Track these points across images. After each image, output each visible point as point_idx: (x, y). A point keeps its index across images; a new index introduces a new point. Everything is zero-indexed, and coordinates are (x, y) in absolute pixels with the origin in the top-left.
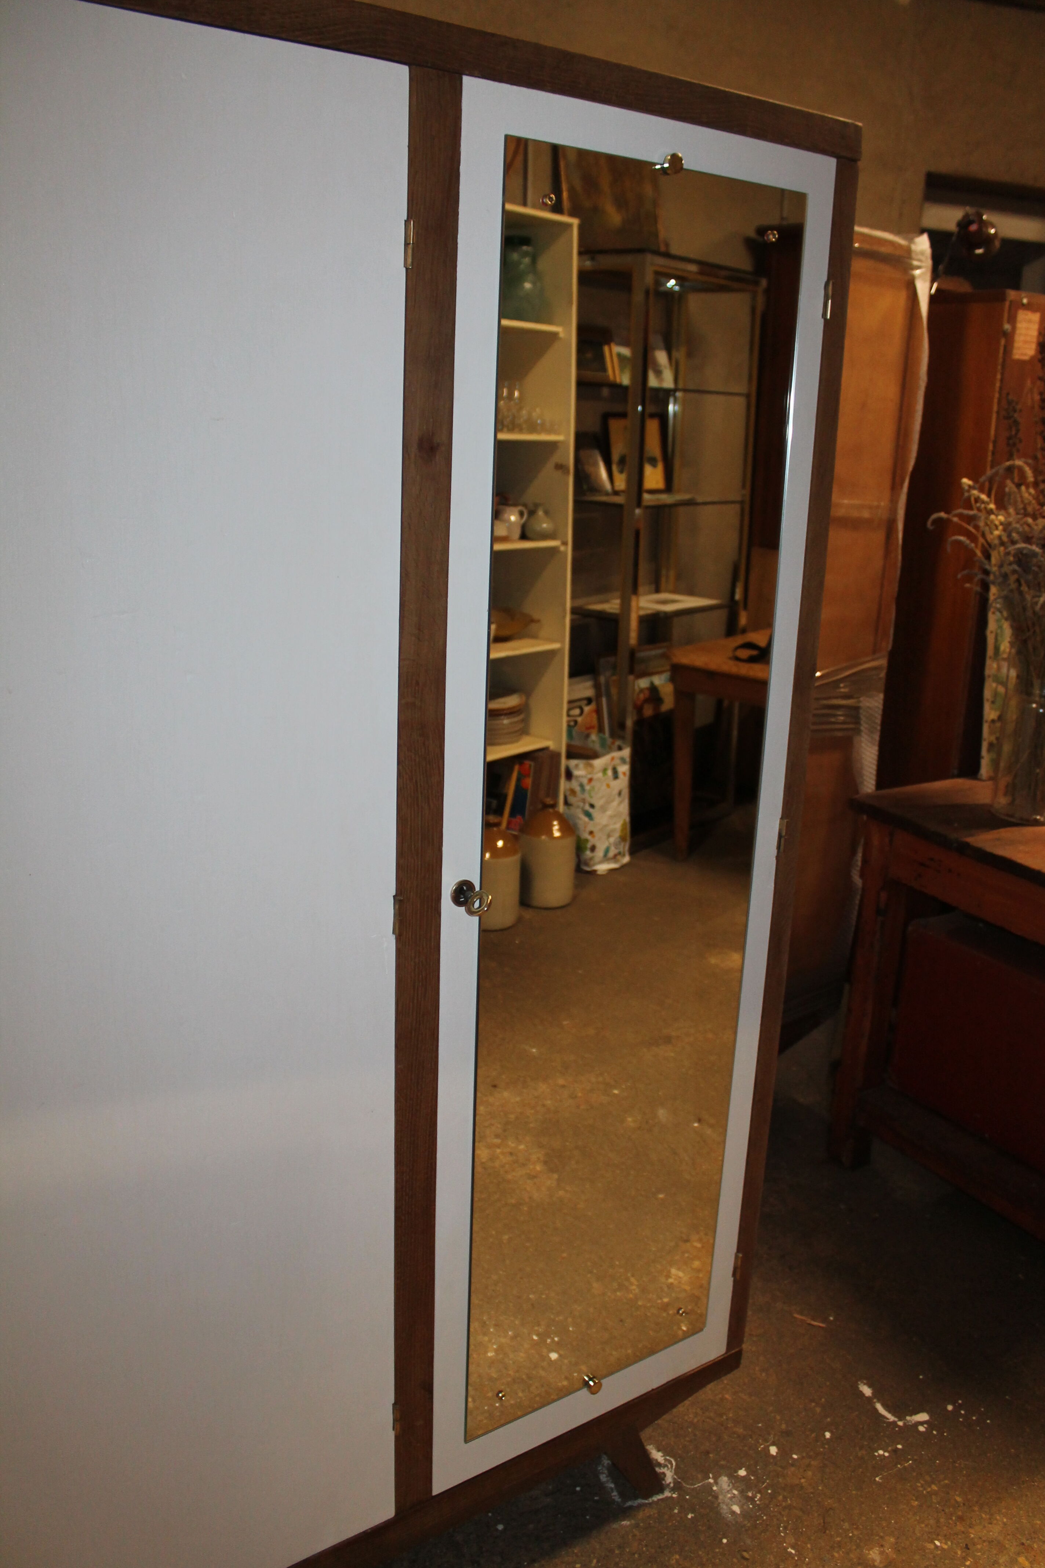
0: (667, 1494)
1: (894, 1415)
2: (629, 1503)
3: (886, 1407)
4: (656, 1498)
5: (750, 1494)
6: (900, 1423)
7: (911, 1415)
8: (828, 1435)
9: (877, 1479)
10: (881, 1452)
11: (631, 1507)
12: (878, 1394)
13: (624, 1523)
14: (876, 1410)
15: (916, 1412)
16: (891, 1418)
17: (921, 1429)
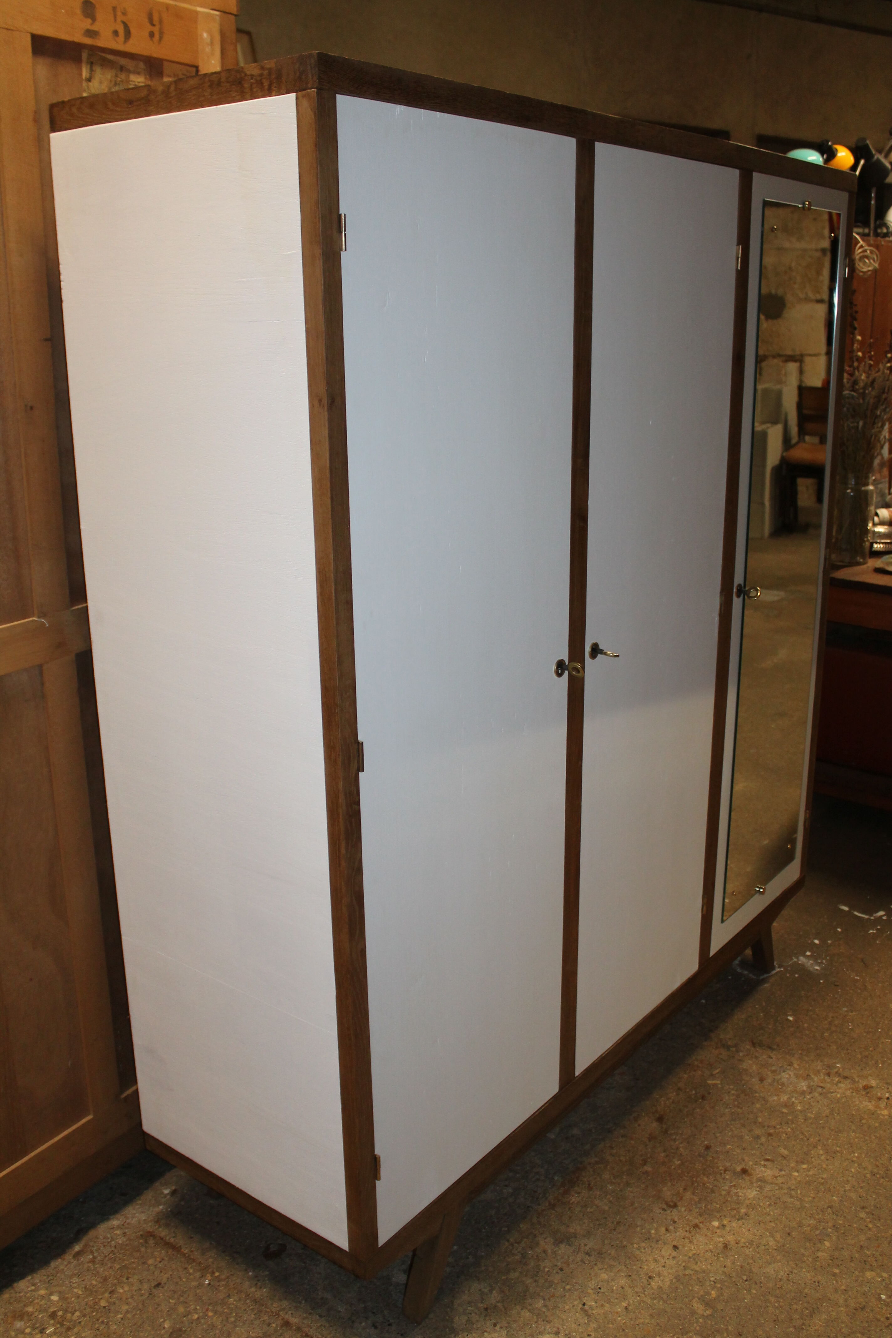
0: (777, 970)
1: (866, 914)
2: (762, 977)
3: (858, 912)
4: (774, 972)
5: (819, 961)
6: (872, 918)
7: (875, 914)
8: (839, 930)
9: (877, 942)
10: (871, 931)
11: (763, 979)
12: (852, 907)
13: (765, 985)
14: (856, 915)
15: (877, 912)
16: (866, 917)
17: (884, 918)
